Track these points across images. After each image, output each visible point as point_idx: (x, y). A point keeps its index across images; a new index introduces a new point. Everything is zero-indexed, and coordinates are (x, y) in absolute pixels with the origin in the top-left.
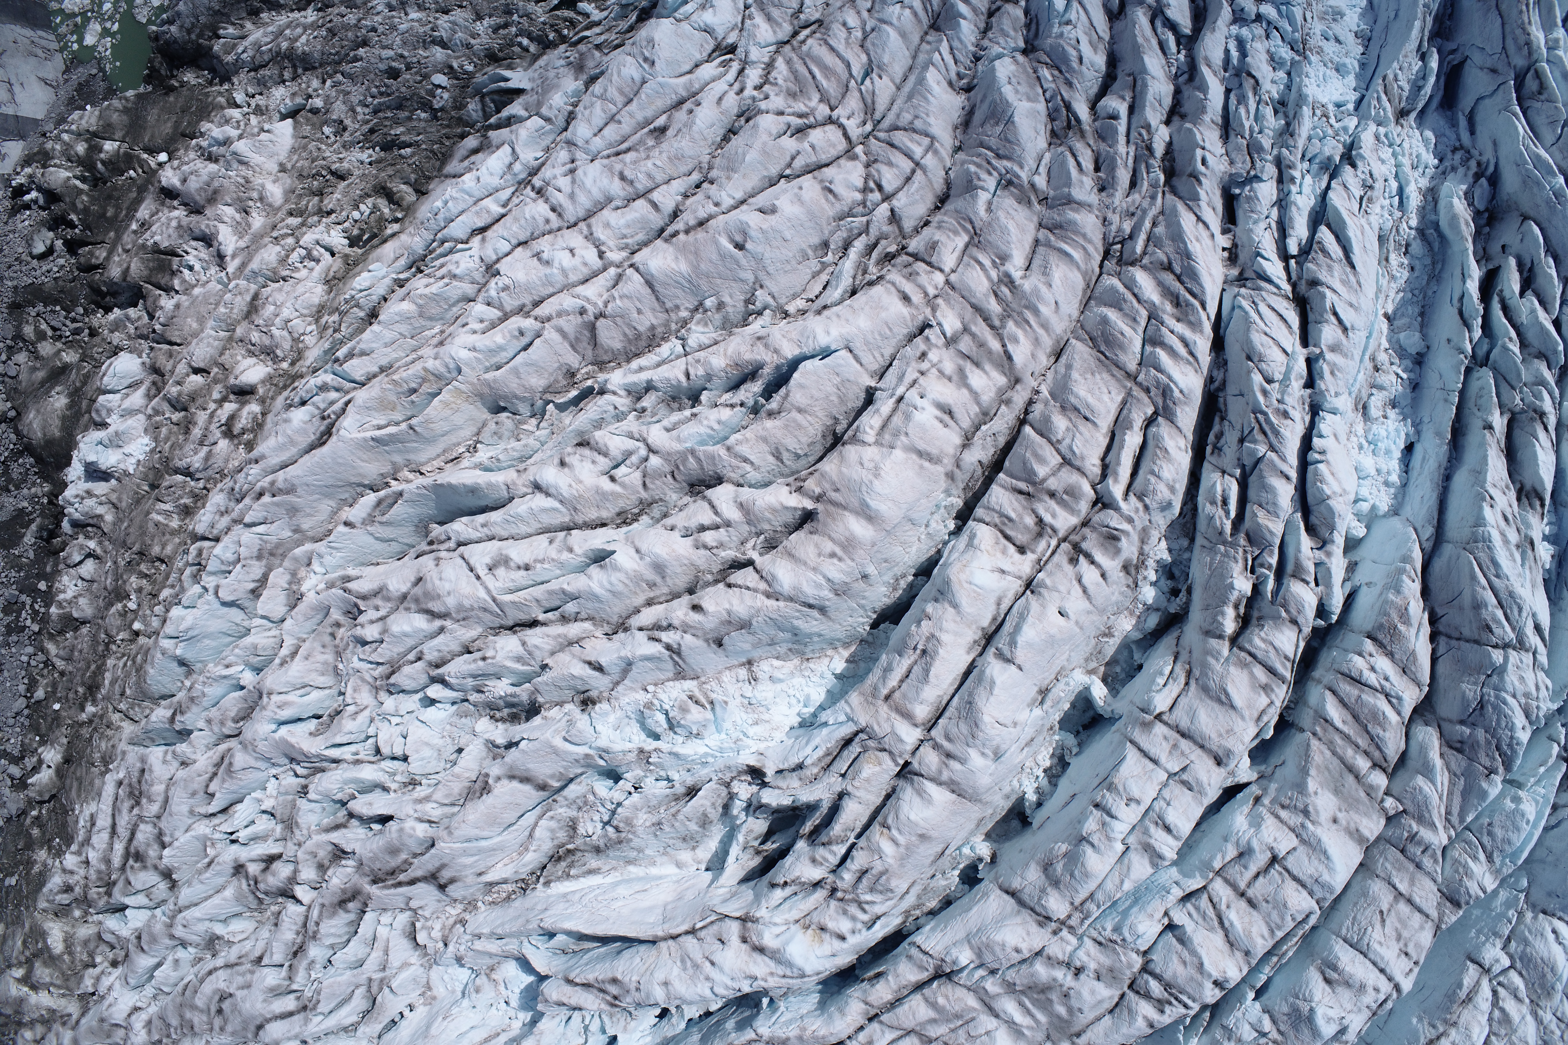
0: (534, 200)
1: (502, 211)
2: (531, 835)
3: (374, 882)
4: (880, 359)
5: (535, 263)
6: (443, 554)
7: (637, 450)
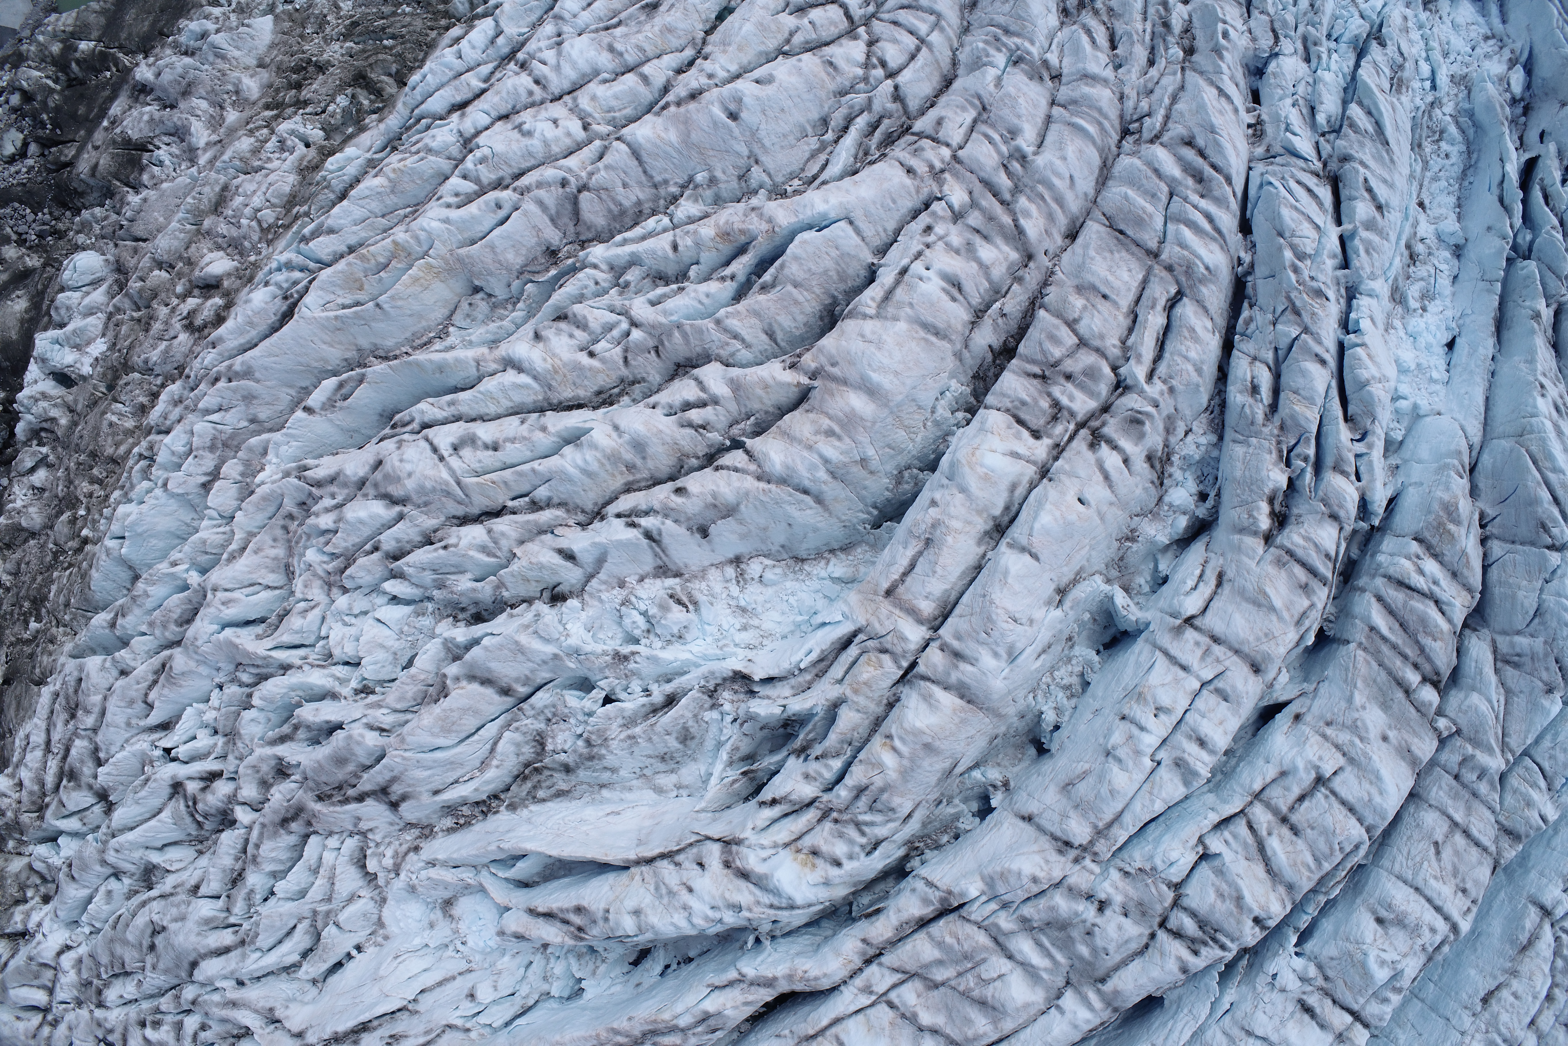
0: (517, 74)
1: (484, 86)
2: (492, 750)
3: (320, 798)
4: (883, 234)
5: (516, 134)
6: (406, 437)
7: (618, 323)
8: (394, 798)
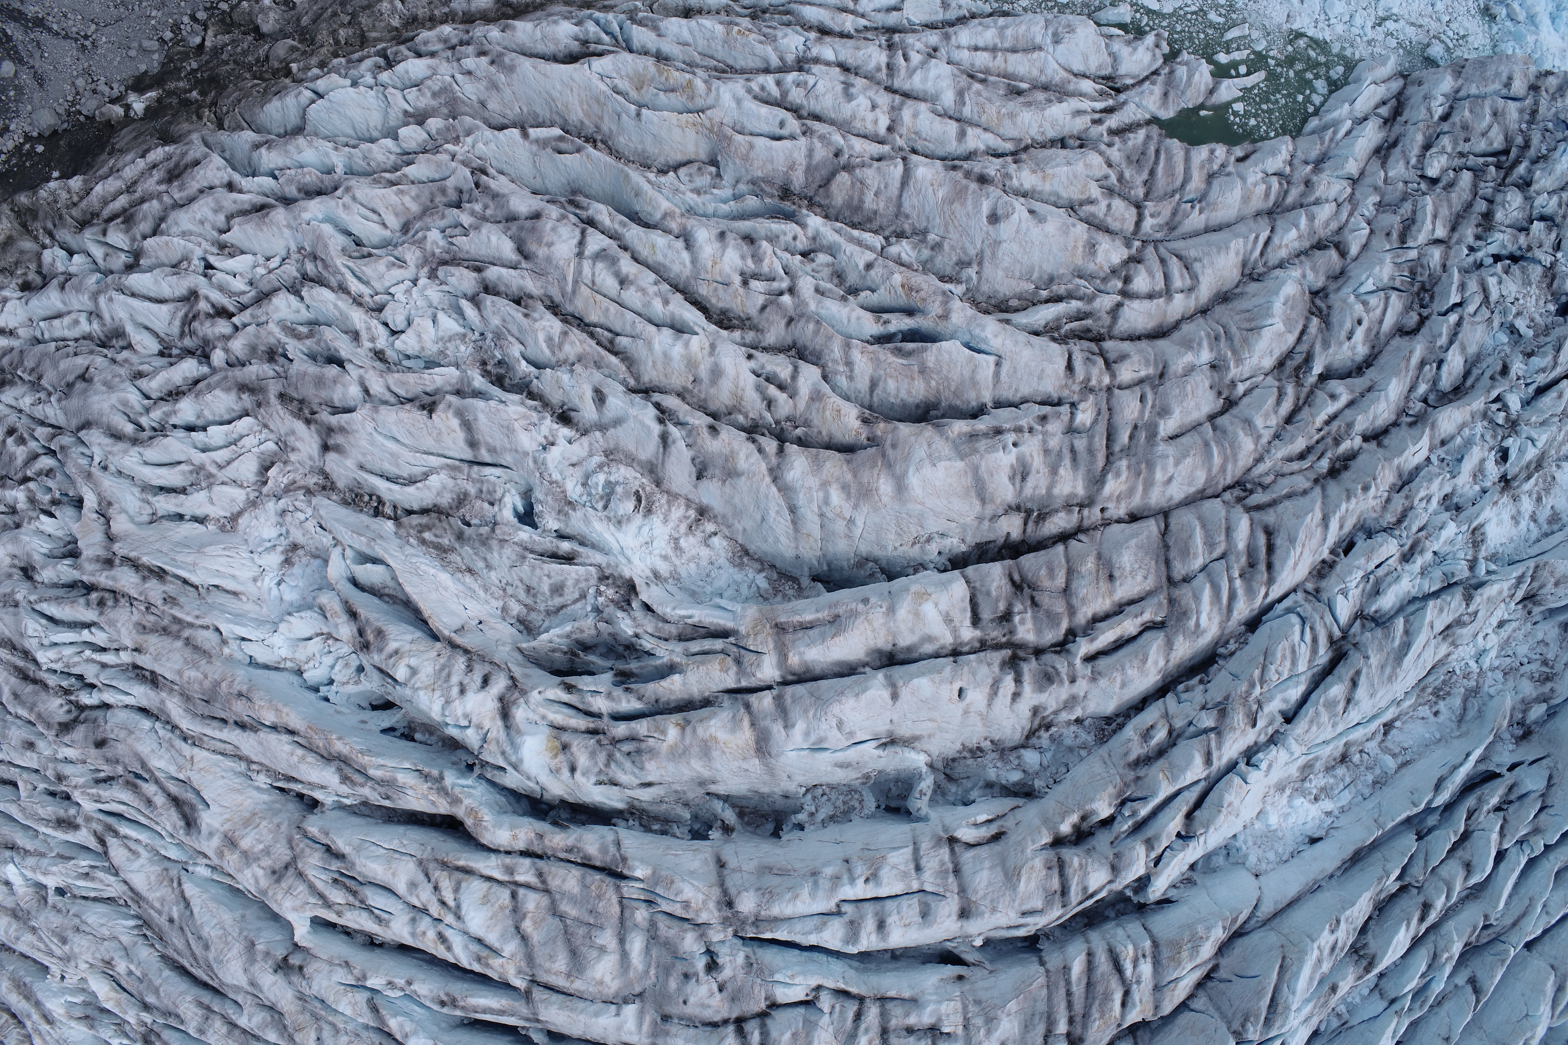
0: (881, 48)
1: (853, 33)
2: (427, 475)
3: (282, 397)
4: (1012, 394)
5: (839, 88)
6: (571, 217)
7: (782, 279)
8: (331, 442)
